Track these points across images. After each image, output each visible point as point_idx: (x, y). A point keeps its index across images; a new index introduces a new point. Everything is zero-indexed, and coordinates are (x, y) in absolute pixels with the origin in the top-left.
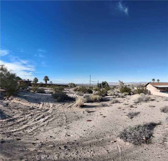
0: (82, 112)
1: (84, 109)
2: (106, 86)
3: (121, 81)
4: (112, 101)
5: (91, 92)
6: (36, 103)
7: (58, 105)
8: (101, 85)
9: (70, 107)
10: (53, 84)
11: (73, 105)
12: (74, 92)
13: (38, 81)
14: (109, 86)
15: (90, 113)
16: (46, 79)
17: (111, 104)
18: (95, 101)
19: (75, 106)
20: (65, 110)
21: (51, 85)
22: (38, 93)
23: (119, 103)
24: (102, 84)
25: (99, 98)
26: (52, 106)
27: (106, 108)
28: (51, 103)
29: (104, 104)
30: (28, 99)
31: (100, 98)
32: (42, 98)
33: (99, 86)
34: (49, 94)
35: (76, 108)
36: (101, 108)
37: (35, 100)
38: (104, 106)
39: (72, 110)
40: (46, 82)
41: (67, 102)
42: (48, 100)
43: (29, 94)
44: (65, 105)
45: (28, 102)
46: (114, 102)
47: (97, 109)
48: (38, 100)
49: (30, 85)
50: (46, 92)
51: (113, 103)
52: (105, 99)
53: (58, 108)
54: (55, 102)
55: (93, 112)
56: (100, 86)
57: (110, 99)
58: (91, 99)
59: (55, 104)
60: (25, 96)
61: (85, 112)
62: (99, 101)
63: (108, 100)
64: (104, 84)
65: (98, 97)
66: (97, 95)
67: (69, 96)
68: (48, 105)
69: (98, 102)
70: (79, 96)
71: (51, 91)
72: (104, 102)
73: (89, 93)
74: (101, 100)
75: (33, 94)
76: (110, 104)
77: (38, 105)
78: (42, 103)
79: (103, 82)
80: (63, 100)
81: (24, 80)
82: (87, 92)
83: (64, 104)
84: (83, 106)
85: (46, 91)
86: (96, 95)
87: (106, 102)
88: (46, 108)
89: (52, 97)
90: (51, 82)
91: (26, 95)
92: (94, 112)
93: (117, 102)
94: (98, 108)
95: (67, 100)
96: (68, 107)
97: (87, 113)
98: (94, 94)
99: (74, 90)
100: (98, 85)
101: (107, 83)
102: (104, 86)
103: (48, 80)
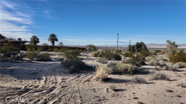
0: (105, 90)
1: (108, 85)
2: (142, 50)
4: (154, 75)
5: (118, 58)
6: (34, 79)
7: (71, 78)
8: (135, 48)
9: (88, 81)
10: (64, 47)
11: (92, 77)
12: (94, 58)
13: (38, 42)
14: (147, 50)
15: (117, 93)
16: (53, 38)
17: (153, 80)
18: (125, 72)
19: (96, 80)
20: (81, 86)
21: (60, 48)
22: (38, 60)
23: (168, 80)
24: (136, 46)
25: (131, 68)
26: (61, 81)
27: (143, 86)
28: (59, 76)
29: (139, 78)
30: (17, 73)
31: (134, 69)
32: (44, 69)
34: (57, 61)
35: (97, 82)
36: (134, 85)
37: (32, 74)
38: (139, 82)
39: (91, 85)
40: (53, 43)
41: (84, 73)
42: (54, 72)
43: (20, 64)
44: (81, 77)
45: (16, 79)
46: (159, 77)
47: (128, 86)
48: (38, 73)
50: (53, 59)
51: (156, 79)
52: (141, 70)
53: (69, 83)
54: (65, 74)
55: (122, 90)
56: (132, 49)
57: (150, 70)
58: (119, 69)
59: (66, 78)
60: (11, 69)
61: (110, 90)
62: (131, 73)
63: (147, 73)
64: (140, 46)
65: (129, 66)
66: (129, 63)
67: (87, 64)
68: (55, 80)
69: (130, 74)
70: (102, 64)
71: (61, 57)
72: (140, 76)
73: (116, 60)
74: (135, 72)
75: (29, 63)
76: (150, 80)
77: (38, 82)
78: (44, 78)
79: (138, 43)
80: (77, 70)
81: (11, 39)
82: (113, 58)
83: (78, 77)
84: (106, 80)
85: (52, 57)
86: (127, 63)
87: (143, 75)
88: (51, 86)
89: (62, 66)
90: (61, 43)
91: (12, 68)
92: (124, 91)
93: (163, 78)
94: (130, 85)
95: (83, 69)
96: (85, 80)
97: (113, 92)
98: (123, 62)
100: (130, 47)
101: (144, 44)
102: (139, 49)
103: (57, 41)
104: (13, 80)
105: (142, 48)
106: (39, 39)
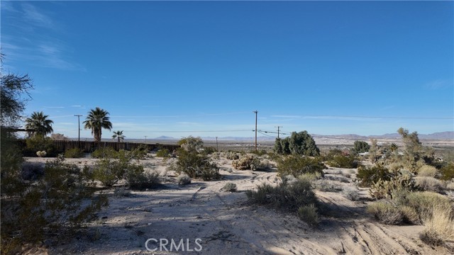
2: (307, 149)
8: (290, 146)
10: (125, 144)
33: (281, 148)
40: (97, 132)
56: (283, 147)
64: (301, 140)
79: (295, 134)
90: (118, 133)
100: (279, 144)
101: (308, 136)
102: (300, 148)
103: (109, 128)
105: (306, 144)
106: (50, 121)
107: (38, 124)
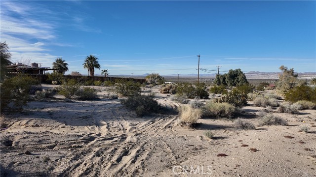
0: (199, 139)
1: (202, 132)
2: (239, 82)
3: (289, 69)
4: (265, 119)
5: (204, 95)
6: (90, 125)
7: (142, 124)
8: (226, 80)
9: (169, 127)
10: (109, 78)
11: (173, 122)
12: (165, 95)
13: (66, 69)
14: (247, 83)
15: (216, 141)
16: (92, 63)
17: (263, 125)
18: (221, 115)
19: (180, 126)
20: (162, 134)
21: (108, 80)
22: (79, 99)
23: (285, 125)
24: (228, 76)
25: (230, 108)
26: (130, 127)
27: (251, 133)
28: (124, 121)
29: (244, 123)
30: (60, 117)
31: (233, 110)
32: (97, 111)
33: (220, 82)
34: (110, 100)
35: (182, 129)
36: (238, 131)
37: (83, 118)
38: (244, 127)
39: (176, 133)
40: (92, 70)
41: (159, 116)
42: (113, 114)
43: (56, 104)
44: (156, 122)
45: (64, 125)
46: (272, 121)
47: (230, 133)
48: (91, 117)
49: (46, 80)
50: (100, 98)
51: (269, 124)
52: (244, 112)
53: (144, 130)
54: (132, 117)
55: (223, 138)
56: (222, 81)
57: (257, 113)
58: (212, 110)
59: (135, 123)
60: (48, 112)
61: (206, 138)
62: (230, 116)
63: (253, 116)
64: (235, 76)
65: (227, 106)
66: (224, 101)
67: (160, 104)
68: (120, 125)
69: (228, 118)
70: (181, 105)
71: (112, 94)
72: (245, 120)
73: (202, 98)
74: (235, 115)
75: (69, 103)
76: (259, 126)
77: (96, 128)
78: (104, 123)
79: (231, 71)
80: (148, 113)
81: (20, 64)
82: (196, 96)
83: (153, 122)
84: (195, 126)
85: (99, 94)
86: (221, 102)
87: (251, 120)
88: (120, 133)
89: (122, 107)
90: (105, 71)
91: (49, 109)
92: (226, 139)
93: (279, 122)
94: (231, 133)
95: (156, 112)
96: (164, 126)
97: (211, 140)
98: (215, 100)
99: (164, 90)
100: (218, 78)
101: (242, 72)
102: (233, 82)
103: (98, 68)
104: (60, 126)
105: (238, 79)
106: (67, 64)
107: (60, 66)
